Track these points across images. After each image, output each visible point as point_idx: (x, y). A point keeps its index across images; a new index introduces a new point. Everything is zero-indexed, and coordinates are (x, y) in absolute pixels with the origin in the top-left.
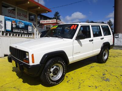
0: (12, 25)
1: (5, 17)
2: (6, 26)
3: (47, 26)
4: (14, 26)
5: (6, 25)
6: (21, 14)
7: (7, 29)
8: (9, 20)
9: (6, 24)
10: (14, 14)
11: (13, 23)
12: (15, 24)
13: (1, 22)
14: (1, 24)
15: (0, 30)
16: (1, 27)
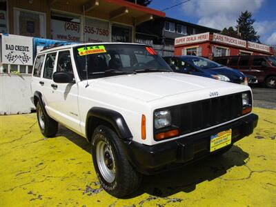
1: (36, 39)
3: (190, 49)
6: (95, 29)
8: (43, 43)
10: (78, 30)
13: (26, 48)
14: (26, 53)
15: (25, 63)
16: (26, 59)
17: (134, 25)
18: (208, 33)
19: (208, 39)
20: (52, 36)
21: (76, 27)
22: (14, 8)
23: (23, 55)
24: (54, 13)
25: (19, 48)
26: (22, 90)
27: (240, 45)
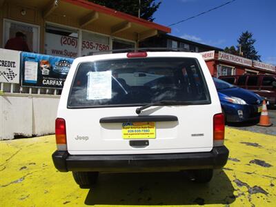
0: (40, 69)
1: (24, 53)
2: (26, 73)
4: (45, 71)
5: (26, 71)
7: (26, 79)
8: (32, 59)
9: (26, 67)
10: (76, 45)
11: (43, 66)
12: (48, 66)
13: (12, 64)
14: (12, 69)
15: (10, 81)
16: (12, 75)
17: (137, 41)
18: (213, 52)
19: (213, 58)
20: (46, 50)
21: (73, 42)
22: (4, 19)
23: (8, 72)
24: (49, 26)
25: (4, 64)
26: (4, 112)
27: (246, 64)
